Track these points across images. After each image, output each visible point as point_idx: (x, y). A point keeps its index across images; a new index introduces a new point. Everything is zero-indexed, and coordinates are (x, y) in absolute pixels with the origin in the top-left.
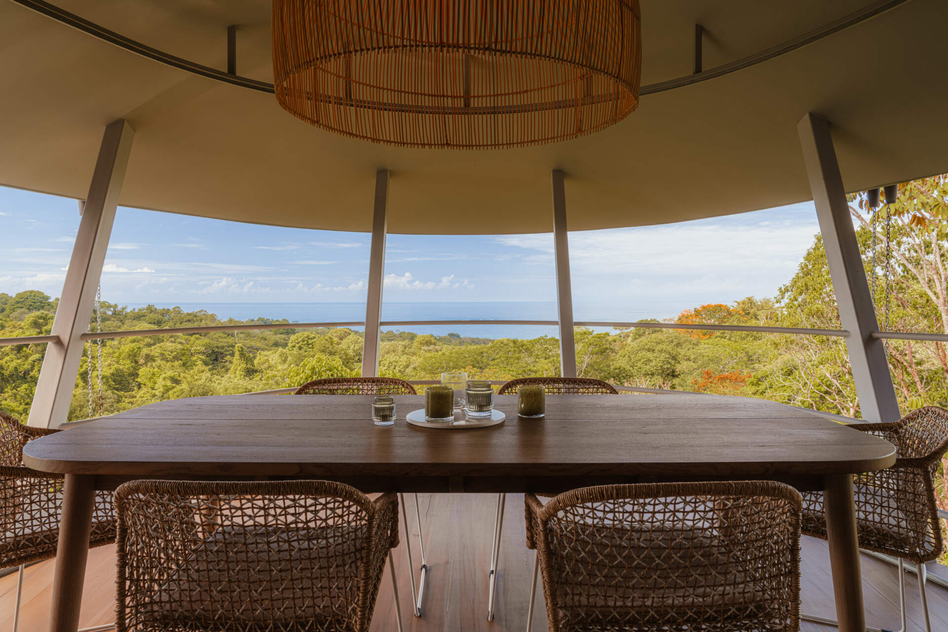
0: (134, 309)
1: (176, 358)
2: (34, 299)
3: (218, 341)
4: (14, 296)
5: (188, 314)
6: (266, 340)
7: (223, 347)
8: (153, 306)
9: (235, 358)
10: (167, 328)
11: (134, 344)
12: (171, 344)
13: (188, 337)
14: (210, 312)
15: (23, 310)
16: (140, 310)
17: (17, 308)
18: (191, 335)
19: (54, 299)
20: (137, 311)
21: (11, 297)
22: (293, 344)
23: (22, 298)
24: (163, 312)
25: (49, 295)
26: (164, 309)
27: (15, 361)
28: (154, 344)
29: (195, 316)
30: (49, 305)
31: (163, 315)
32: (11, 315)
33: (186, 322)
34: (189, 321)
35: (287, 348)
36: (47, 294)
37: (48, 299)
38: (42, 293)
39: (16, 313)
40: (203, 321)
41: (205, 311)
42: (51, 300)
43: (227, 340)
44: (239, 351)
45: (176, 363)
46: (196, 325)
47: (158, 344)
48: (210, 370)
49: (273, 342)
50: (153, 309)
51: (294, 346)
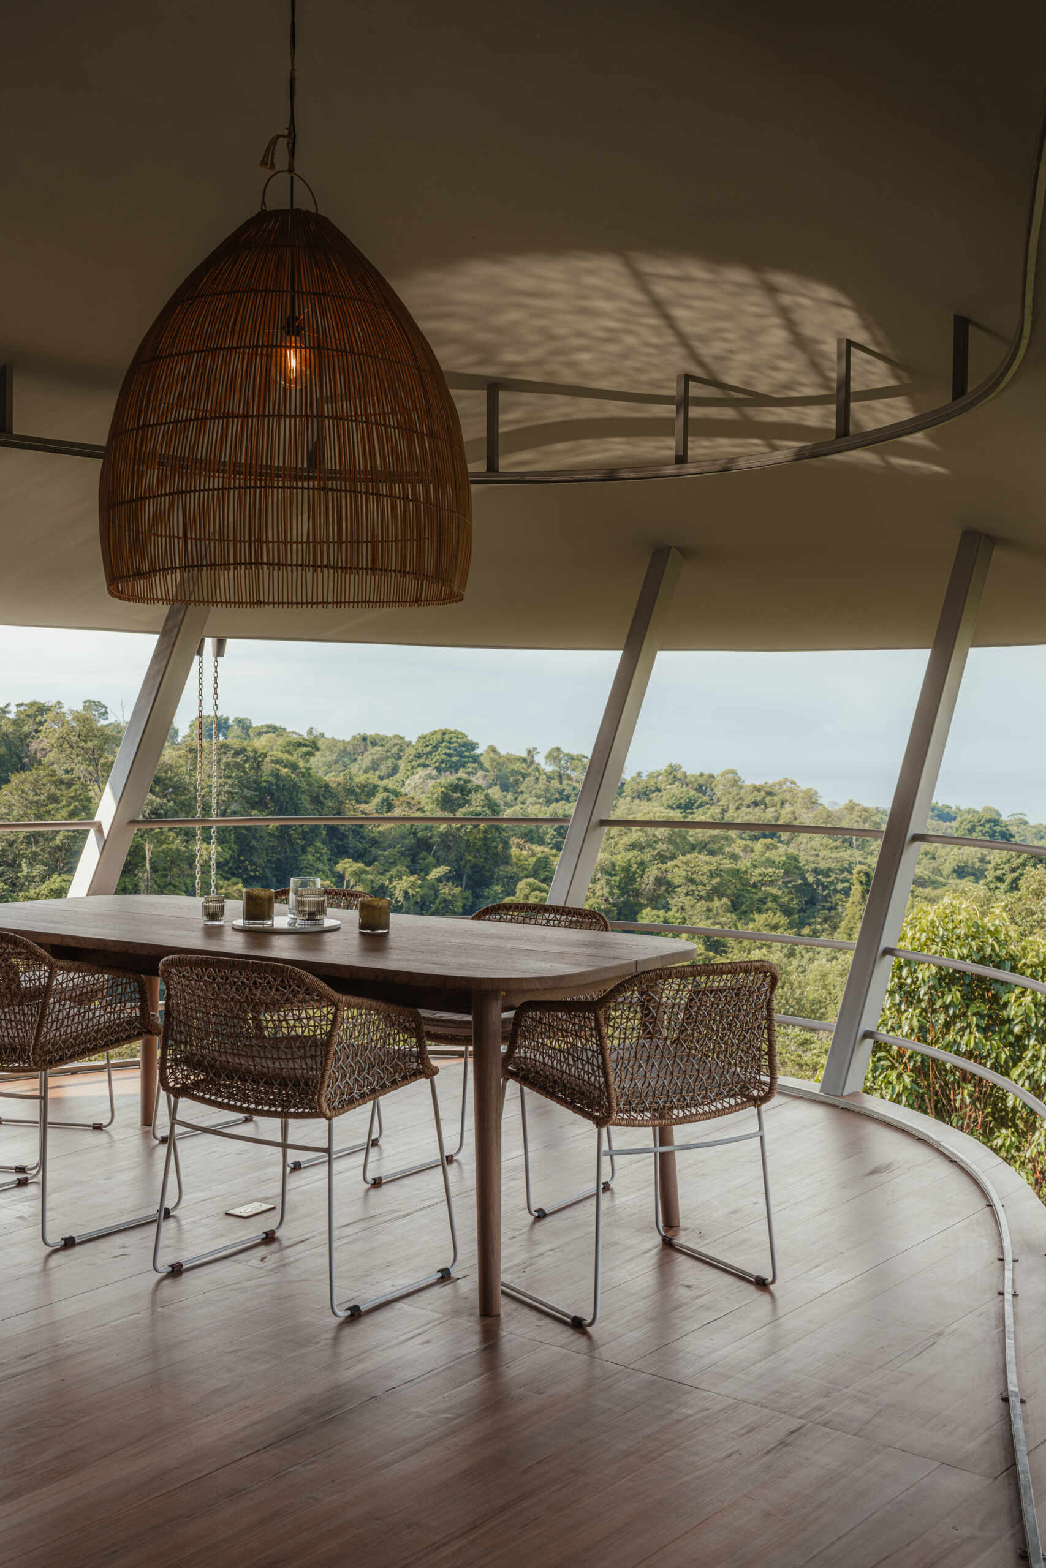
0: (639, 774)
1: (717, 892)
2: (449, 748)
3: (817, 856)
4: (414, 740)
5: (757, 789)
6: (934, 858)
7: (827, 873)
8: (680, 767)
9: (851, 900)
10: (703, 819)
11: (630, 855)
12: (708, 858)
13: (748, 842)
14: (803, 785)
15: (429, 770)
16: (651, 776)
17: (419, 766)
18: (756, 838)
19: (486, 748)
20: (644, 777)
21: (409, 744)
22: (999, 873)
23: (427, 746)
24: (701, 781)
25: (475, 741)
26: (702, 775)
27: (404, 878)
28: (673, 857)
29: (770, 794)
30: (475, 761)
31: (700, 789)
32: (407, 782)
33: (748, 806)
34: (756, 804)
35: (982, 882)
36: (472, 737)
37: (473, 749)
38: (464, 736)
39: (417, 776)
40: (787, 805)
41: (793, 783)
42: (478, 751)
43: (838, 856)
44: (861, 882)
45: (716, 903)
46: (768, 815)
47: (681, 857)
48: (791, 926)
49: (954, 864)
50: (679, 776)
51: (1000, 879)
